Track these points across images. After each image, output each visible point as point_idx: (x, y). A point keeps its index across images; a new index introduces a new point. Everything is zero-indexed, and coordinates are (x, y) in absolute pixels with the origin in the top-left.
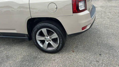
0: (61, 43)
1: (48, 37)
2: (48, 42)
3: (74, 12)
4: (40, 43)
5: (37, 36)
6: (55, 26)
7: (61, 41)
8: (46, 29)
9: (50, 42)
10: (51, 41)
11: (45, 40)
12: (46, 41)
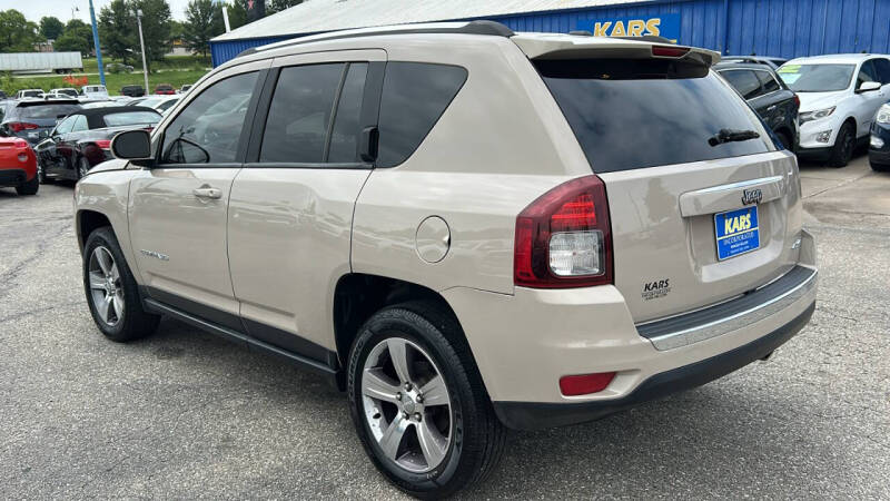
0: (458, 445)
1: (413, 394)
2: (409, 422)
3: (519, 281)
4: (377, 416)
5: (366, 370)
6: (444, 334)
7: (459, 431)
8: (407, 345)
9: (416, 424)
10: (420, 420)
11: (398, 403)
12: (400, 415)
